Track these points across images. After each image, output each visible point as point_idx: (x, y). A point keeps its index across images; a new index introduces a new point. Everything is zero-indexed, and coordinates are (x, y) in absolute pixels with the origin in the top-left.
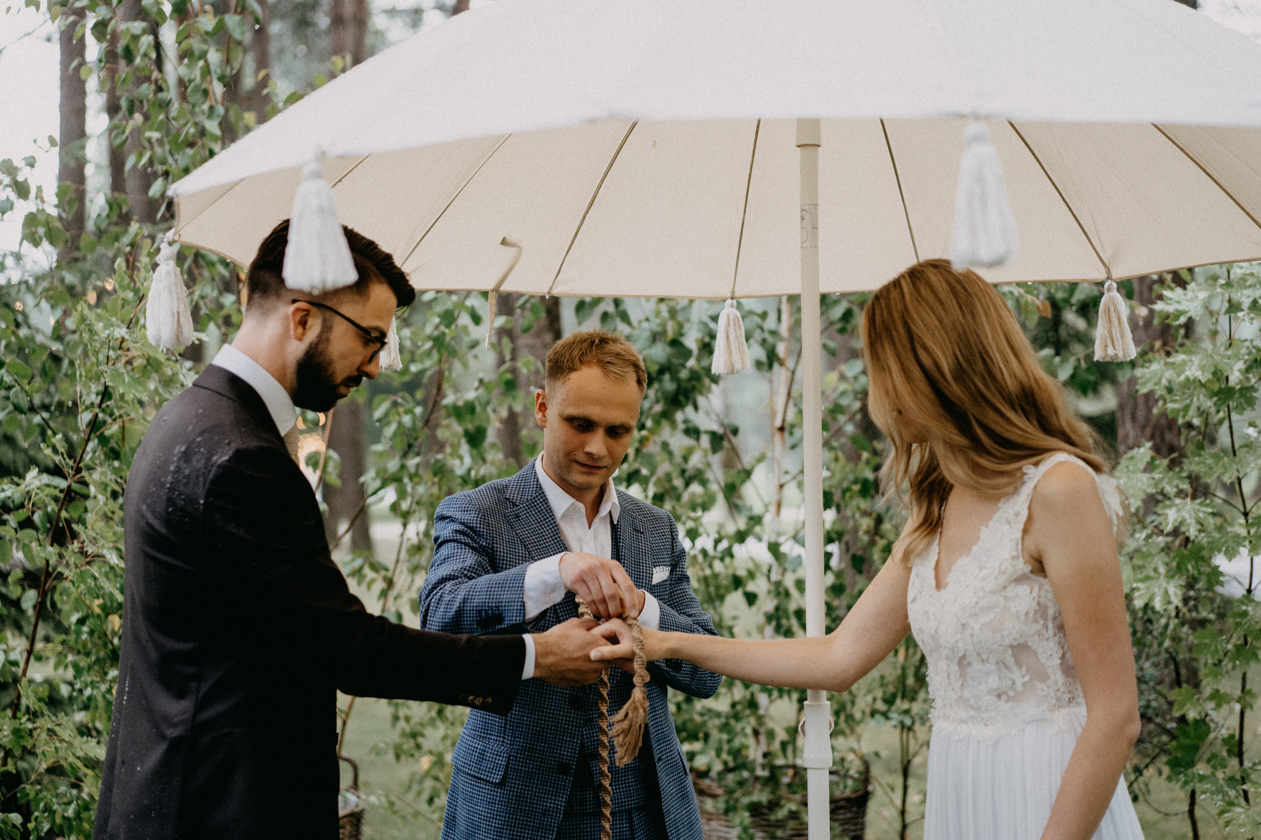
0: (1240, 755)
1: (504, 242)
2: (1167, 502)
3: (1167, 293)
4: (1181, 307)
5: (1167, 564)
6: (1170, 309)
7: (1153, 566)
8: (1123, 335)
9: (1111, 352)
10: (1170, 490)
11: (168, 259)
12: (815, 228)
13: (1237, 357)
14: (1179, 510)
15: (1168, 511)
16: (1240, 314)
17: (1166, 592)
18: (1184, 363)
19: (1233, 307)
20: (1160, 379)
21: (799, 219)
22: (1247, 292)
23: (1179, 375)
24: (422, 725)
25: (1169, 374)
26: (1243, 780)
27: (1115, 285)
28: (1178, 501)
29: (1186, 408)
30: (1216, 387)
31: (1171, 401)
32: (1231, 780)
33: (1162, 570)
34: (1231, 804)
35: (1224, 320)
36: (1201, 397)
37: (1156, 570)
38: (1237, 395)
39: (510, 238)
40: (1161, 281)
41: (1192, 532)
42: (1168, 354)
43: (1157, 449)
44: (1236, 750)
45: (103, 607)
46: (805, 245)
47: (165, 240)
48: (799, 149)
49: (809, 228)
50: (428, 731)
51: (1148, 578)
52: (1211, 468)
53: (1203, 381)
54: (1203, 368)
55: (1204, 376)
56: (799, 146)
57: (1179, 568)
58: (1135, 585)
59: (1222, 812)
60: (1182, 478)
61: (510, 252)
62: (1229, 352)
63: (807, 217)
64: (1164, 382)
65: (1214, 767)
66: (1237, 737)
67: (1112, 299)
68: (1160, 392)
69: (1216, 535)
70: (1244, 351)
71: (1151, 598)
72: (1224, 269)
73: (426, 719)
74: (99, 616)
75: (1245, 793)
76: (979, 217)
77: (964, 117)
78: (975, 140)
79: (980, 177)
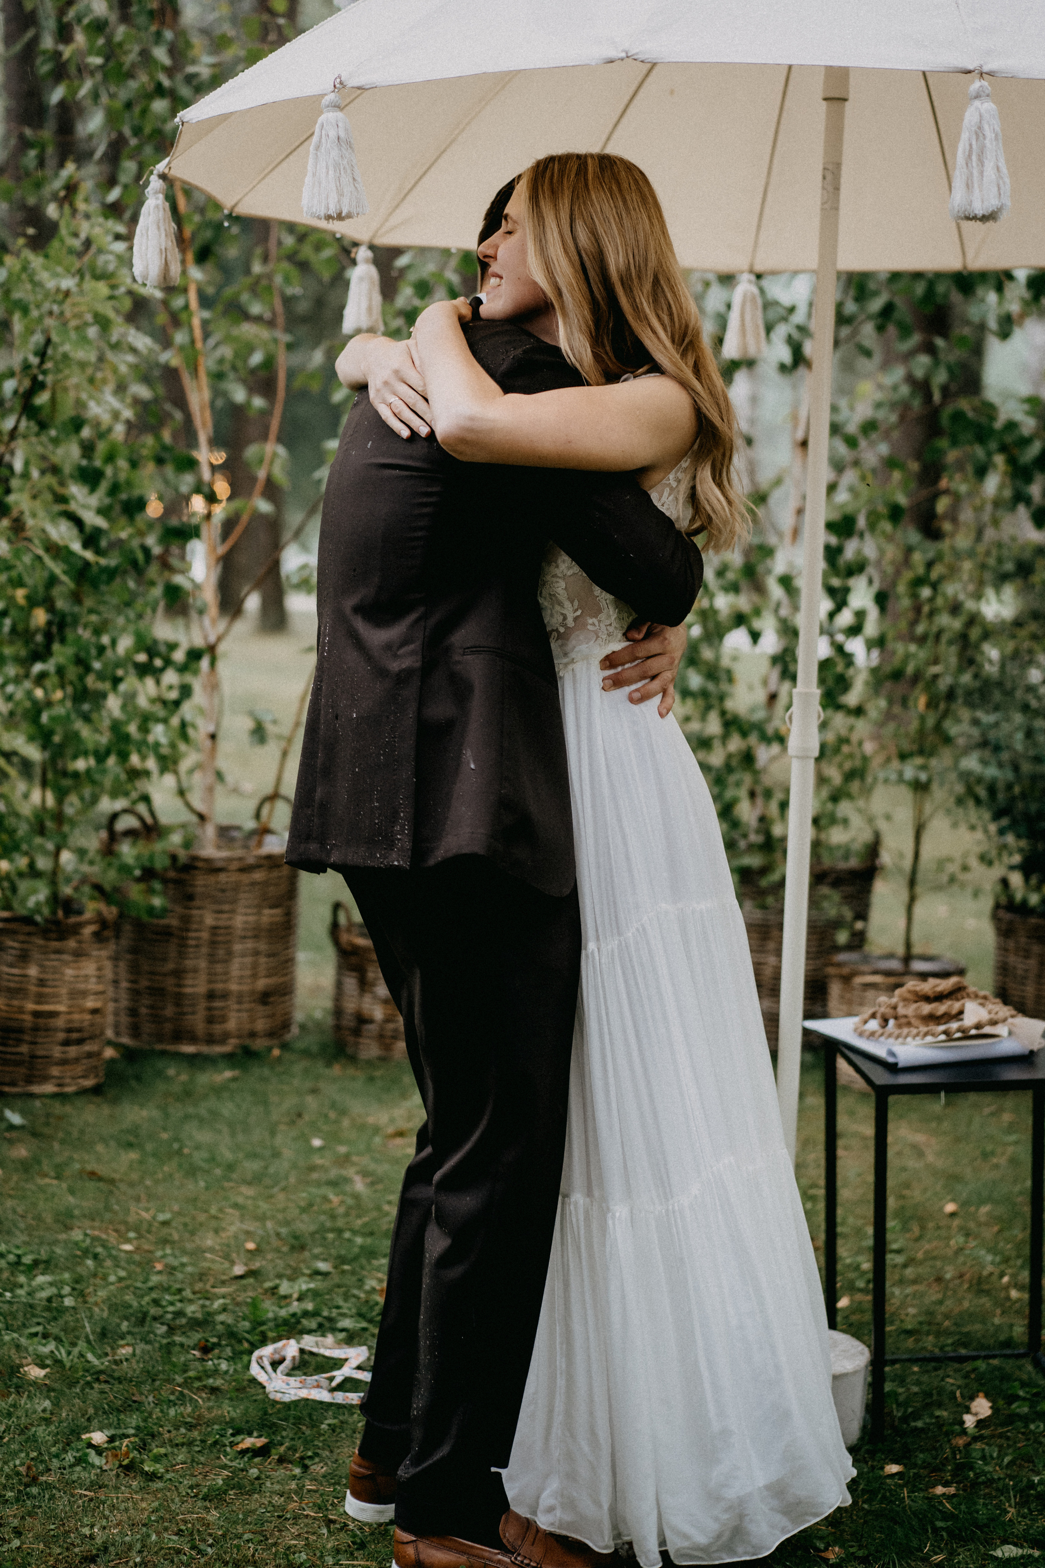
11: (156, 193)
12: (837, 189)
21: (820, 177)
45: (28, 598)
46: (826, 206)
47: (155, 172)
48: (824, 103)
49: (830, 189)
56: (825, 99)
63: (829, 177)
74: (21, 608)
76: (975, 173)
77: (969, 72)
78: (977, 97)
79: (979, 132)
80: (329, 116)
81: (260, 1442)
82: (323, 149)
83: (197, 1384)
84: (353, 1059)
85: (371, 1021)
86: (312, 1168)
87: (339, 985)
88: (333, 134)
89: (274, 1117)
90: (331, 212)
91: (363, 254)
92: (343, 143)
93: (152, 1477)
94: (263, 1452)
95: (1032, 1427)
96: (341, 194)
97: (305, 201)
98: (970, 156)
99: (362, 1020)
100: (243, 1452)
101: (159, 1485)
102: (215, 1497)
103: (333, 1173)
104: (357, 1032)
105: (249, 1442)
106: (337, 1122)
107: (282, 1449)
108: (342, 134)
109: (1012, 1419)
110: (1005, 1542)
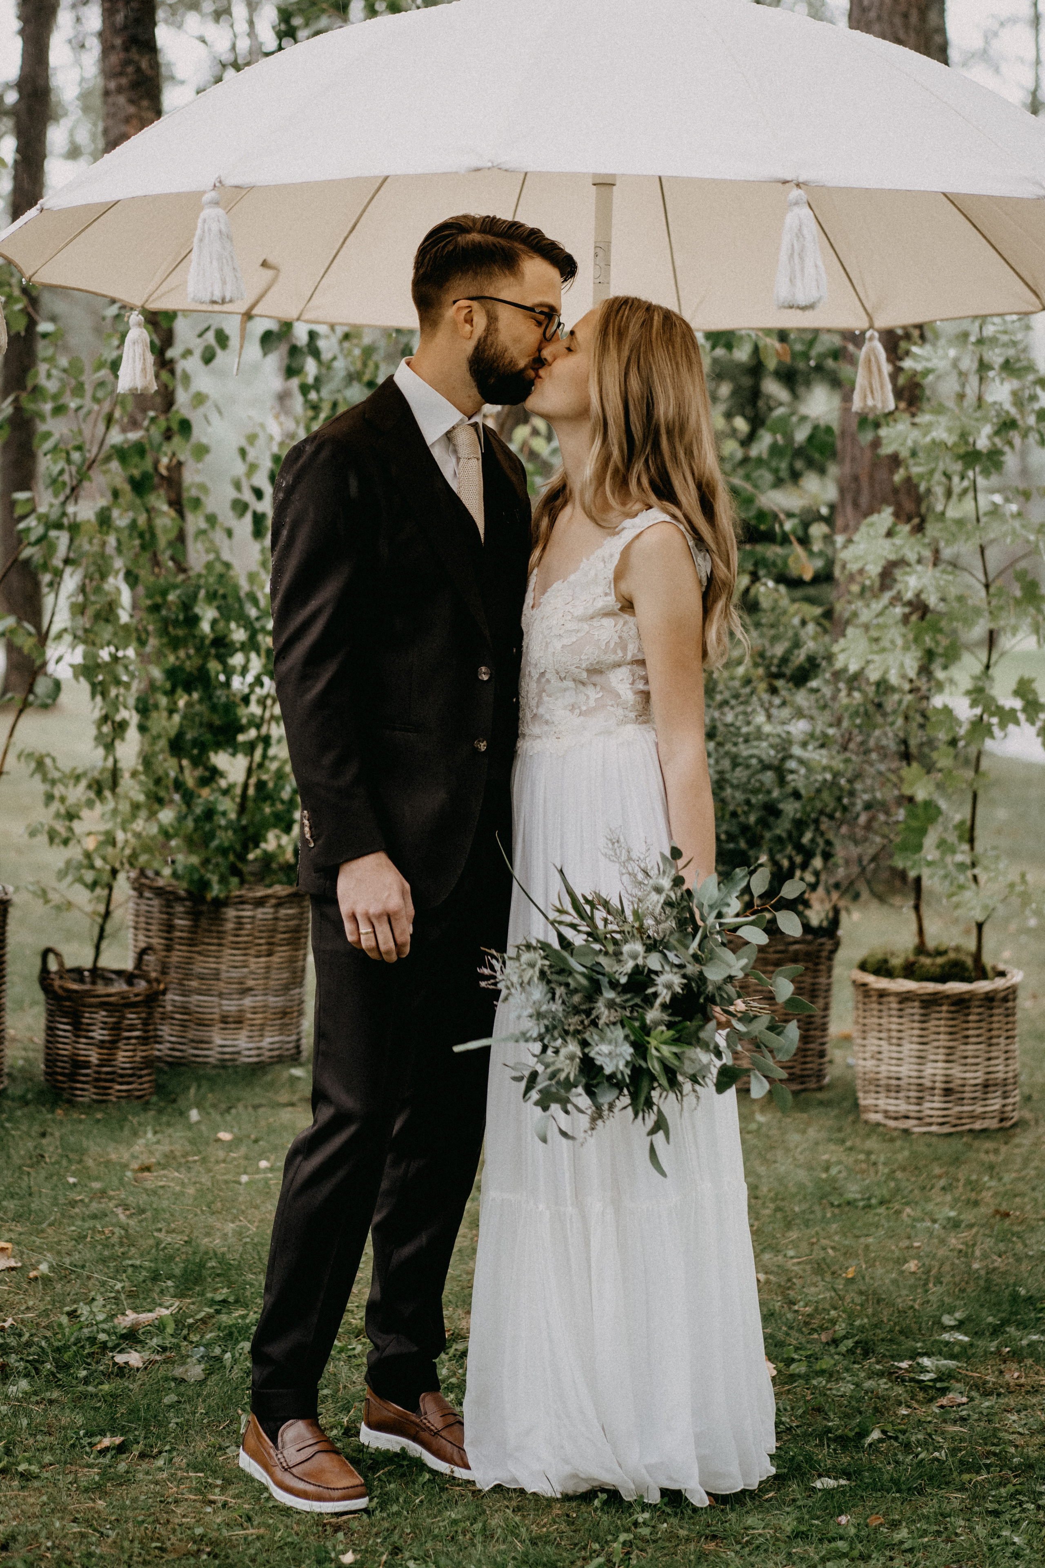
0: (971, 841)
1: (265, 264)
2: (908, 569)
3: (915, 349)
4: (929, 365)
5: (904, 636)
6: (919, 367)
7: (889, 636)
8: (882, 387)
9: (870, 403)
10: (912, 557)
12: (609, 265)
13: (985, 419)
14: (920, 578)
15: (907, 578)
16: (991, 374)
17: (902, 666)
18: (930, 425)
19: (983, 367)
20: (905, 440)
21: (592, 256)
22: (997, 351)
23: (925, 435)
24: (77, 805)
25: (915, 434)
26: (974, 865)
27: (876, 335)
28: (919, 568)
29: (932, 472)
30: (962, 450)
31: (916, 464)
32: (961, 866)
33: (900, 642)
34: (961, 887)
35: (974, 380)
36: (948, 460)
37: (893, 642)
38: (984, 459)
39: (271, 260)
40: (907, 336)
41: (932, 600)
42: (913, 415)
43: (897, 515)
44: (967, 836)
46: (597, 281)
48: (593, 187)
49: (603, 263)
50: (85, 813)
51: (883, 650)
52: (954, 535)
53: (950, 444)
54: (950, 430)
55: (950, 439)
56: (595, 184)
57: (916, 640)
58: (870, 657)
59: (952, 895)
60: (924, 545)
61: (269, 274)
62: (978, 414)
63: (600, 253)
64: (910, 443)
65: (944, 853)
66: (968, 823)
67: (873, 350)
68: (904, 453)
69: (955, 605)
70: (993, 413)
71: (886, 672)
72: (977, 324)
73: (84, 799)
75: (975, 878)
76: (797, 268)
77: (785, 182)
78: (796, 203)
79: (800, 235)
80: (208, 212)
81: (118, 1440)
82: (206, 241)
83: (34, 1399)
84: (71, 1103)
85: (87, 1065)
86: (73, 1204)
87: (51, 1030)
88: (215, 227)
89: (17, 1161)
90: (215, 298)
91: (135, 318)
92: (226, 237)
93: (26, 1477)
94: (121, 1449)
95: (815, 1382)
96: (224, 283)
97: (191, 288)
98: (792, 255)
99: (78, 1064)
100: (103, 1452)
101: (36, 1484)
102: (98, 1489)
103: (94, 1206)
104: (72, 1077)
105: (106, 1442)
106: (80, 1161)
107: (140, 1447)
108: (224, 229)
109: (793, 1378)
110: (820, 1476)
